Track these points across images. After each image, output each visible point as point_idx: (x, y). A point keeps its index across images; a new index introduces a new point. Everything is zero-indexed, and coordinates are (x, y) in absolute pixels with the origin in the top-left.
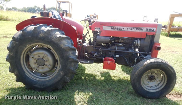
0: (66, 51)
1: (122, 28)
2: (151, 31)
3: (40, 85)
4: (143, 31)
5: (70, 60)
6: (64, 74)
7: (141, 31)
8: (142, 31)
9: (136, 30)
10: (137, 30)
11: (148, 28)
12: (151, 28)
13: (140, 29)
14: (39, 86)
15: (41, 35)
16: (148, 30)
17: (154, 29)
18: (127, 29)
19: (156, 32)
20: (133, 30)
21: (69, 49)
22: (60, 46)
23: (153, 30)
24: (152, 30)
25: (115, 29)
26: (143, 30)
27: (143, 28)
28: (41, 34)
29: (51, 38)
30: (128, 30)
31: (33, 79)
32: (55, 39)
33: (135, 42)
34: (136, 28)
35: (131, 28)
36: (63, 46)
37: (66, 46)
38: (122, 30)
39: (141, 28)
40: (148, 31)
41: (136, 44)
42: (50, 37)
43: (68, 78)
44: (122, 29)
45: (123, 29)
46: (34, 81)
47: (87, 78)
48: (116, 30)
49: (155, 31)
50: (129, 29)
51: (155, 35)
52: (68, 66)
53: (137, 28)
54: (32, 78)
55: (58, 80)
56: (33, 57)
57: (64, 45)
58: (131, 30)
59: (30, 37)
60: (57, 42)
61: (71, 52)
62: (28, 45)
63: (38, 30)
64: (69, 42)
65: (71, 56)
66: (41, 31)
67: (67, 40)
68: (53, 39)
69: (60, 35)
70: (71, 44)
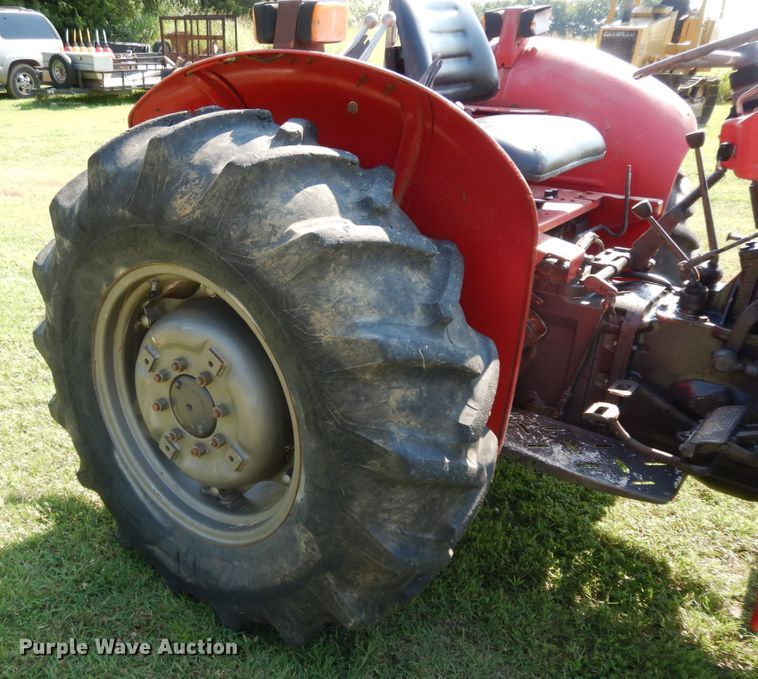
0: (348, 376)
3: (178, 557)
5: (374, 465)
6: (318, 556)
14: (170, 563)
15: (184, 207)
21: (379, 361)
22: (305, 319)
28: (184, 194)
29: (248, 242)
31: (146, 502)
32: (271, 257)
36: (326, 328)
37: (354, 327)
42: (238, 233)
43: (348, 597)
46: (150, 516)
47: (587, 590)
52: (357, 509)
54: (145, 494)
55: (278, 581)
56: (151, 360)
57: (345, 315)
59: (124, 212)
60: (283, 278)
61: (399, 394)
62: (121, 271)
63: (175, 162)
64: (408, 290)
65: (389, 435)
66: (193, 175)
67: (392, 271)
68: (261, 257)
69: (330, 214)
70: (417, 319)
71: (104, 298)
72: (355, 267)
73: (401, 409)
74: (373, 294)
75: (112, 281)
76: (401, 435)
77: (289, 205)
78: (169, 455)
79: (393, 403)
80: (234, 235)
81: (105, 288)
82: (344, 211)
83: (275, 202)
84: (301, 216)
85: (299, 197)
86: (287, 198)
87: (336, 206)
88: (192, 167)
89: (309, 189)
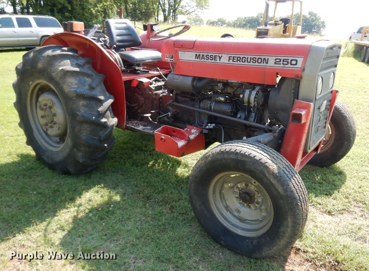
0: (71, 99)
1: (218, 57)
2: (289, 65)
3: (48, 157)
4: (267, 65)
7: (262, 64)
8: (265, 64)
9: (249, 61)
10: (251, 63)
11: (282, 58)
12: (290, 59)
13: (260, 61)
14: (46, 159)
15: (40, 65)
16: (282, 62)
17: (297, 61)
18: (229, 59)
19: (304, 70)
20: (241, 63)
23: (294, 62)
24: (291, 64)
25: (202, 58)
26: (267, 63)
27: (266, 57)
28: (40, 62)
29: (51, 72)
30: (231, 61)
32: (56, 75)
33: (243, 93)
34: (249, 57)
35: (238, 57)
36: (66, 89)
37: (71, 88)
38: (218, 61)
39: (263, 57)
40: (282, 65)
41: (246, 99)
44: (218, 59)
45: (220, 58)
48: (205, 60)
49: (299, 65)
50: (233, 59)
51: (301, 78)
52: (77, 130)
53: (252, 57)
56: (40, 105)
58: (238, 62)
59: (29, 68)
60: (58, 79)
61: (82, 103)
62: (31, 83)
63: (39, 56)
64: (85, 81)
65: (80, 111)
66: (42, 58)
67: (81, 78)
68: (54, 74)
69: (68, 66)
70: (87, 87)
71: (28, 91)
72: (72, 76)
73: (82, 106)
74: (76, 82)
75: (30, 86)
76: (82, 111)
77: (60, 64)
78: (45, 130)
79: (81, 105)
80: (49, 70)
81: (28, 88)
82: (72, 65)
83: (57, 63)
84: (62, 66)
85: (62, 62)
86: (60, 62)
87: (70, 64)
88: (42, 57)
89: (65, 61)
